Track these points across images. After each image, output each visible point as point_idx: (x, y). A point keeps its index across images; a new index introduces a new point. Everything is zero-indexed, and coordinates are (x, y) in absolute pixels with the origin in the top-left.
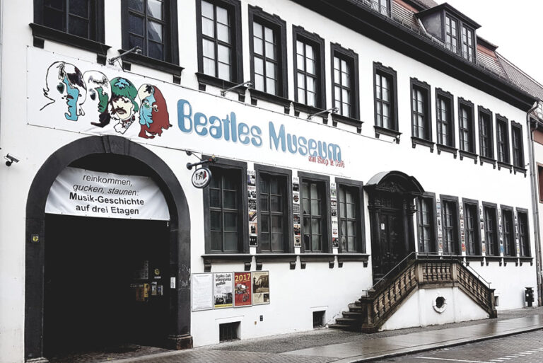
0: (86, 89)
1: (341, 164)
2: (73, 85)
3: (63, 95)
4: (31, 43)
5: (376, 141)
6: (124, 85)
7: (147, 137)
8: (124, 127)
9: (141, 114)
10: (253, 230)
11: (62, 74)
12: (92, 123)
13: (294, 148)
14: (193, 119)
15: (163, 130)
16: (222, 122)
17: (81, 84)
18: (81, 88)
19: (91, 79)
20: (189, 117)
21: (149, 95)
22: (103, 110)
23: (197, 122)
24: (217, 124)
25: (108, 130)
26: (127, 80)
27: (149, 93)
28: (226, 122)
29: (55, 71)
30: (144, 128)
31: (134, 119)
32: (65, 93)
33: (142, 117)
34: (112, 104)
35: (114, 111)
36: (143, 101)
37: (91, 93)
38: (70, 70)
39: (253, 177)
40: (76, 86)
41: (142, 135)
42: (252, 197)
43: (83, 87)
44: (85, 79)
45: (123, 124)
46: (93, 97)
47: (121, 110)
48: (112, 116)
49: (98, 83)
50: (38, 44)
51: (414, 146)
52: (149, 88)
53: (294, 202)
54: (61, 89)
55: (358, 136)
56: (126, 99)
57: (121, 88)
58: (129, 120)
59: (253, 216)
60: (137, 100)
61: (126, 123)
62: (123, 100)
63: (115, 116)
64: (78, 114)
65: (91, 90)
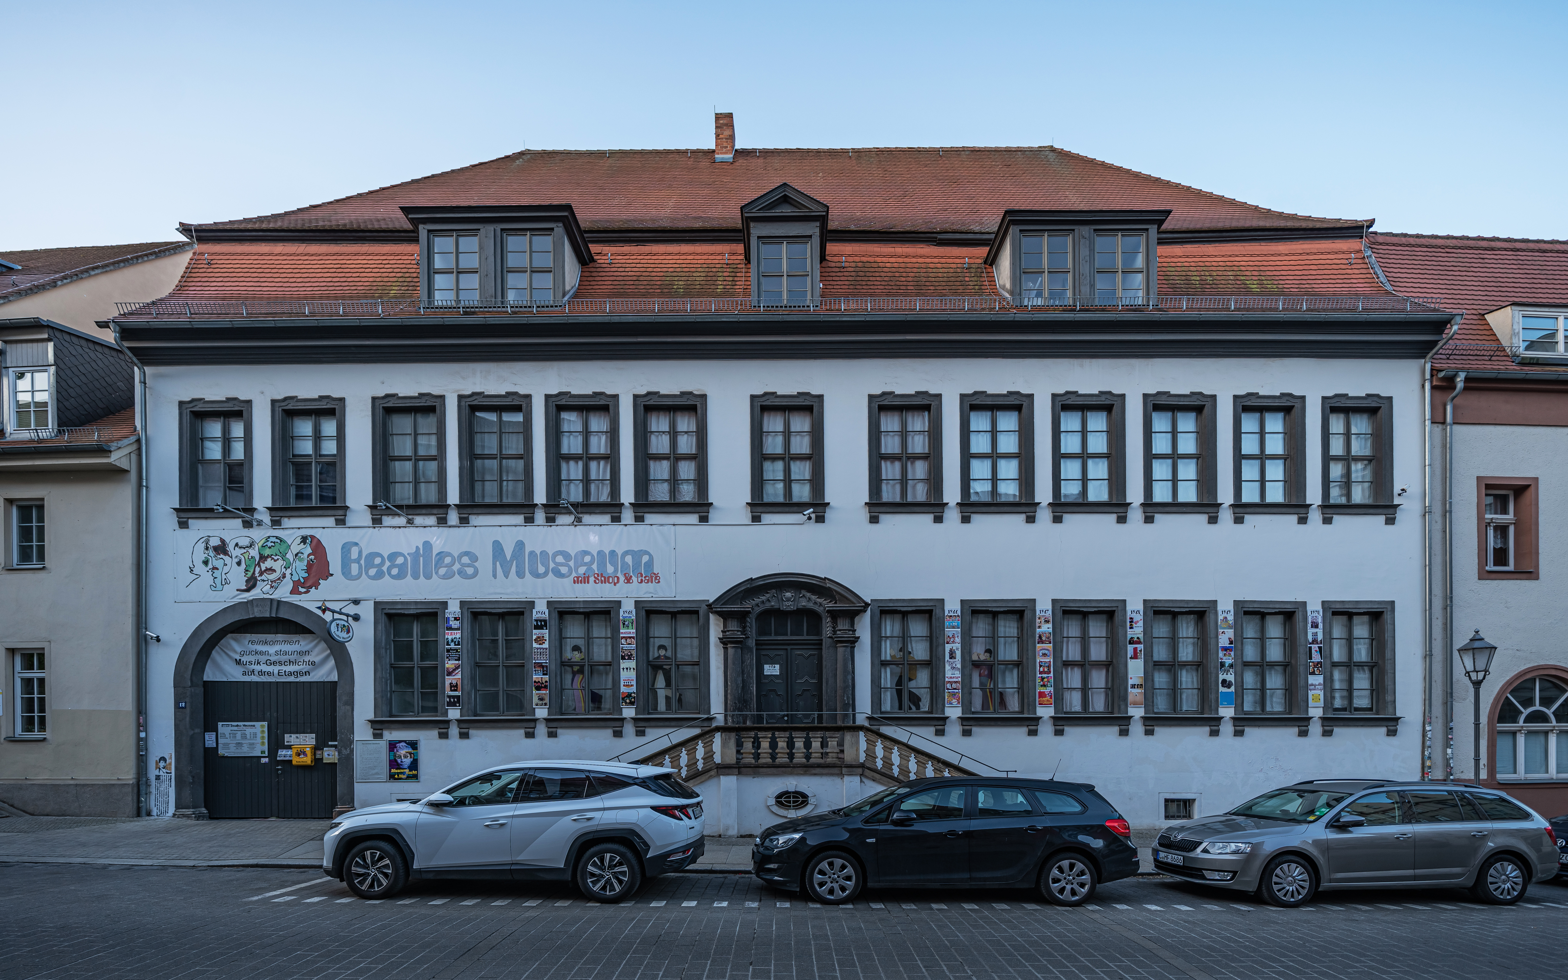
0: (232, 557)
1: (654, 578)
2: (219, 556)
3: (208, 569)
4: (177, 526)
5: (756, 529)
6: (274, 543)
7: (300, 593)
8: (272, 587)
9: (294, 570)
10: (454, 687)
11: (207, 548)
12: (237, 590)
13: (541, 569)
14: (362, 562)
15: (321, 581)
16: (408, 556)
17: (226, 553)
18: (226, 558)
19: (237, 545)
20: (358, 561)
21: (305, 546)
22: (250, 574)
23: (369, 563)
24: (400, 560)
25: (255, 594)
26: (277, 537)
27: (304, 544)
28: (416, 555)
29: (201, 546)
30: (297, 584)
31: (284, 576)
32: (210, 566)
33: (294, 573)
34: (260, 566)
35: (261, 573)
36: (296, 555)
37: (237, 560)
38: (214, 542)
39: (456, 619)
40: (222, 556)
41: (294, 591)
42: (452, 646)
43: (229, 556)
44: (230, 547)
45: (271, 585)
46: (239, 564)
47: (271, 570)
48: (259, 578)
49: (244, 548)
50: (183, 525)
51: (874, 520)
52: (304, 540)
53: (535, 645)
54: (206, 563)
55: (704, 529)
56: (276, 558)
57: (270, 548)
58: (279, 579)
59: (454, 670)
60: (290, 556)
61: (275, 584)
62: (273, 559)
63: (263, 577)
64: (223, 583)
65: (237, 557)
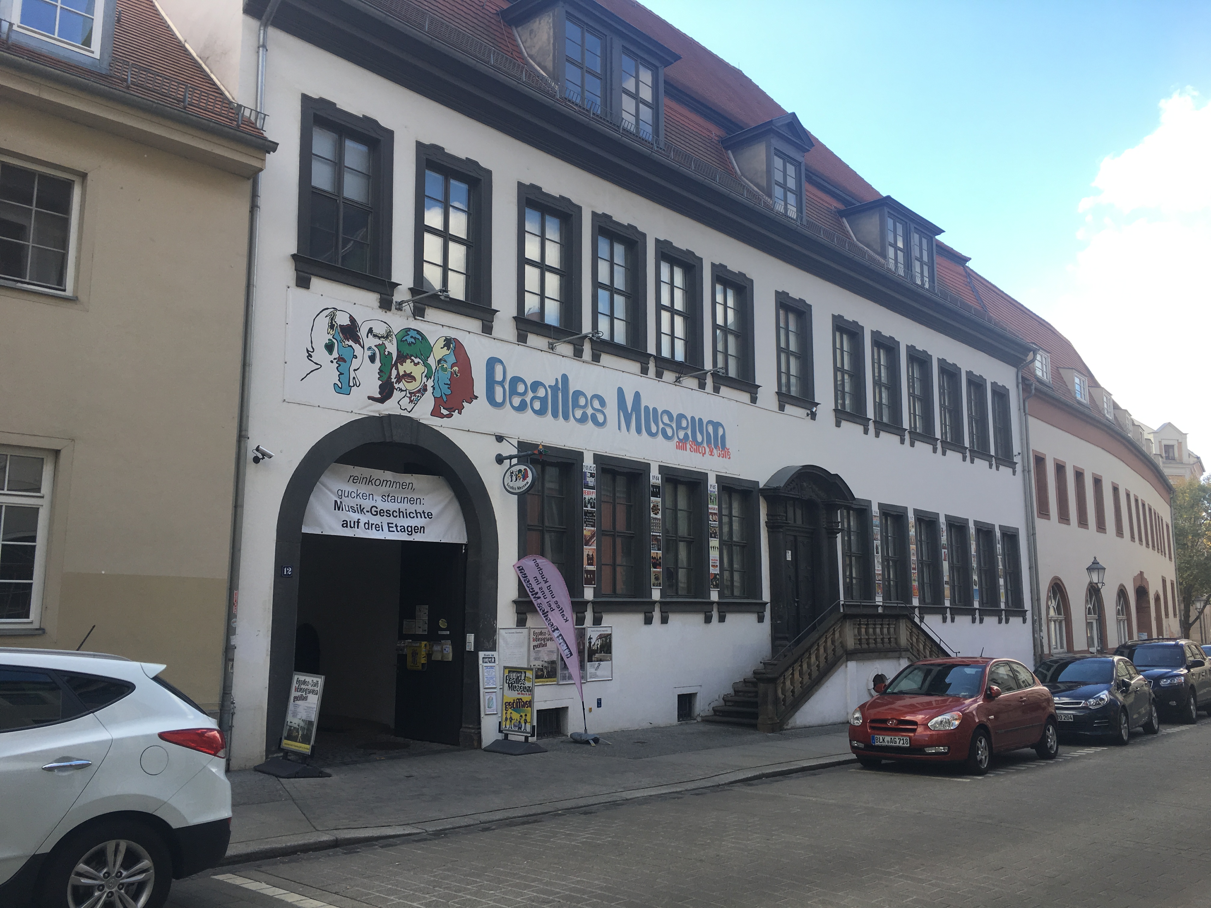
0: (363, 347)
1: (725, 452)
2: (347, 342)
3: (331, 358)
4: (292, 282)
5: (780, 416)
6: (415, 338)
7: (442, 416)
8: (411, 401)
9: (436, 381)
10: (590, 559)
11: (332, 327)
12: (370, 398)
13: (654, 429)
14: (507, 387)
15: (465, 404)
16: (549, 389)
17: (357, 340)
18: (356, 347)
19: (370, 331)
20: (502, 383)
21: (448, 352)
22: (385, 378)
23: (513, 392)
24: (541, 393)
25: (391, 407)
26: (419, 332)
27: (448, 349)
28: (554, 389)
29: (323, 322)
30: (438, 402)
32: (335, 354)
33: (436, 386)
34: (397, 369)
35: (399, 379)
36: (439, 362)
37: (369, 353)
38: (343, 320)
39: (592, 475)
40: (351, 343)
41: (436, 413)
42: (589, 508)
43: (360, 344)
44: (363, 332)
45: (410, 398)
46: (372, 359)
47: (410, 377)
48: (396, 386)
50: (303, 282)
51: (838, 425)
52: (448, 342)
53: (652, 515)
54: (329, 347)
55: (752, 409)
56: (417, 360)
57: (410, 344)
58: (419, 391)
59: (591, 538)
60: (431, 361)
61: (415, 396)
62: (413, 361)
63: (401, 385)
64: (351, 384)
65: (370, 348)
